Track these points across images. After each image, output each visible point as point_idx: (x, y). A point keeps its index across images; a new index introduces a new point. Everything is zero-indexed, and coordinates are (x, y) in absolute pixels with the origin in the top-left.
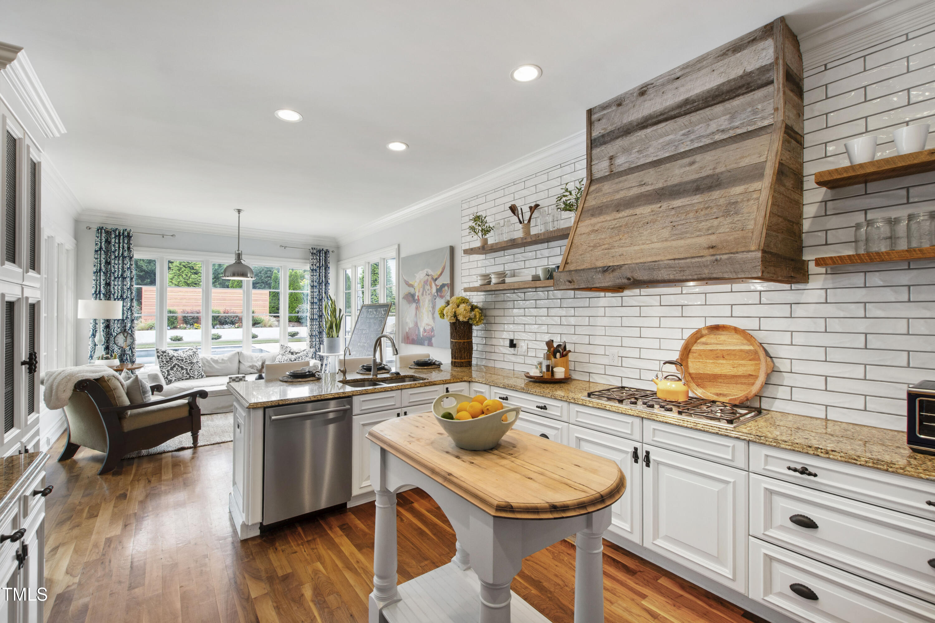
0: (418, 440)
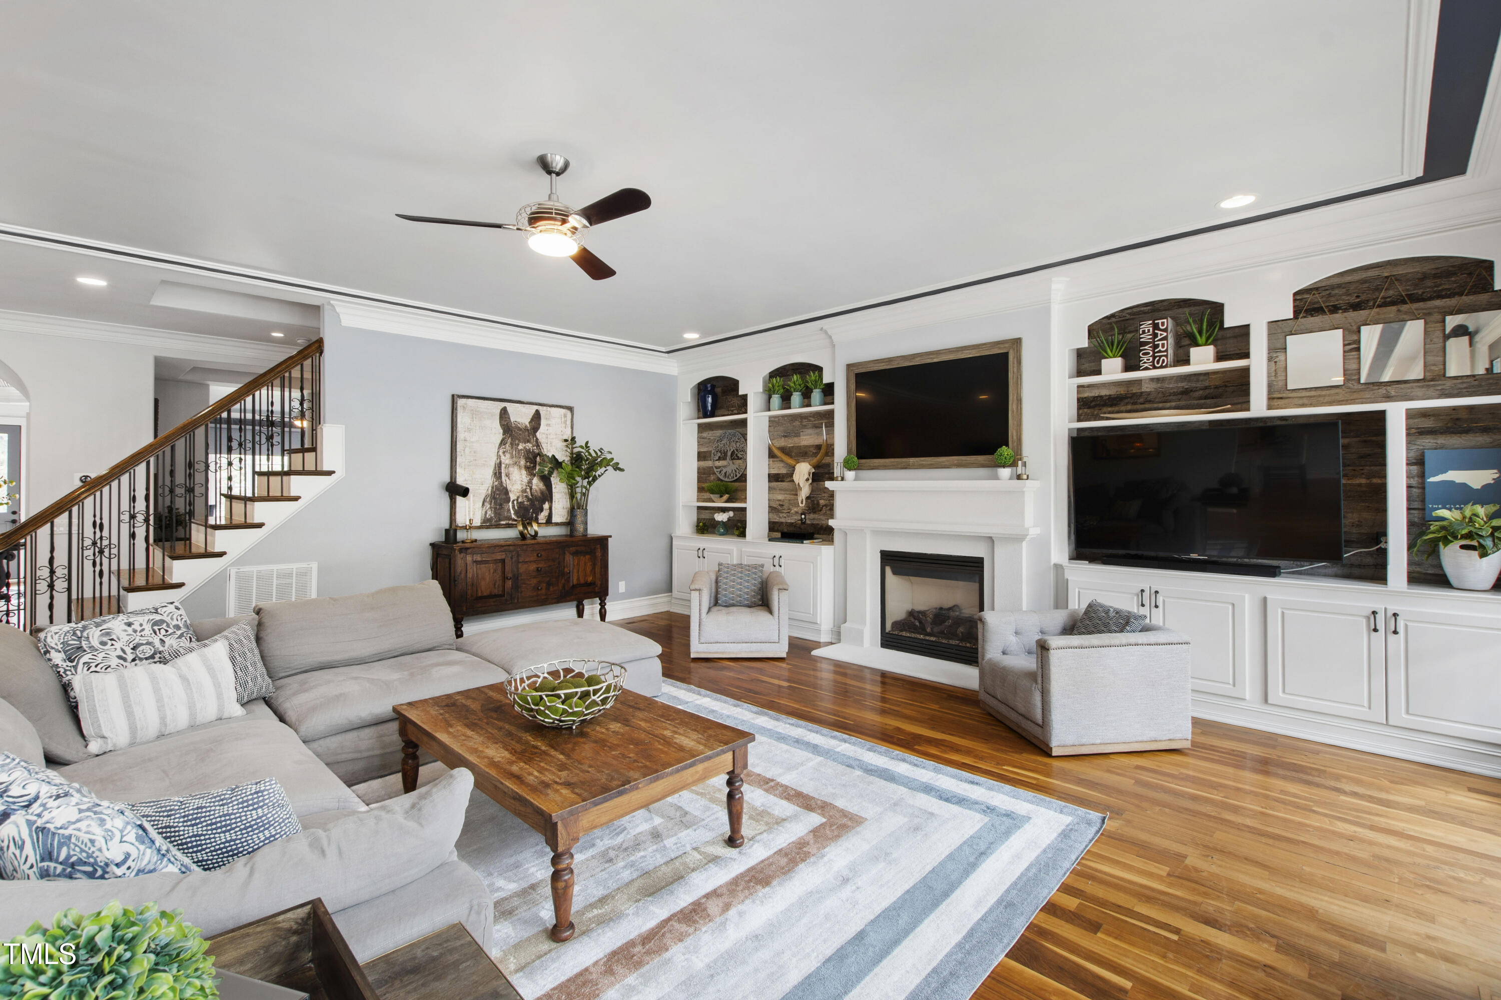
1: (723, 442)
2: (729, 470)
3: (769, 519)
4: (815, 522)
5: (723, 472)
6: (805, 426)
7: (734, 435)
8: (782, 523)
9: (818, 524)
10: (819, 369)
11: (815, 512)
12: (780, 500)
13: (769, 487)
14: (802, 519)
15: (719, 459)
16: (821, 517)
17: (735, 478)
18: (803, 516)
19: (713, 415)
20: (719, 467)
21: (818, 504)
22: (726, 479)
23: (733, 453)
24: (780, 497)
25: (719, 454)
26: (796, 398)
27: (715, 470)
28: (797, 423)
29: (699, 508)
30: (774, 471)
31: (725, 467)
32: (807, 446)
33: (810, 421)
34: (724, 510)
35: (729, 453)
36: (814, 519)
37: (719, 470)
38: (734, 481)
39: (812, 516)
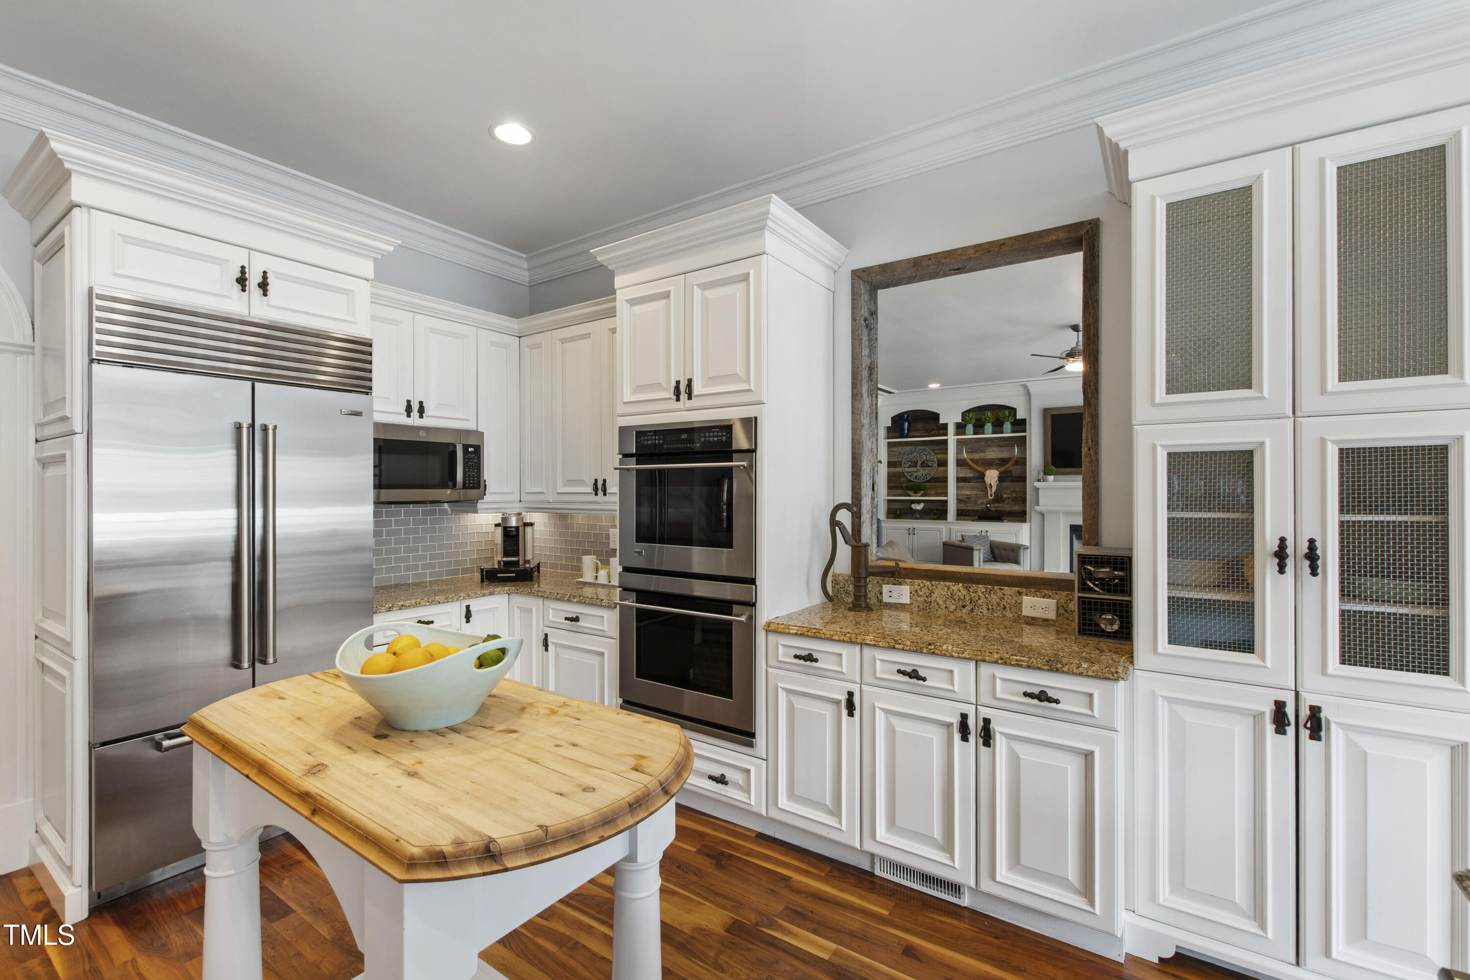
0: (553, 712)
1: (913, 455)
2: (919, 474)
3: (957, 507)
4: (999, 509)
5: (914, 476)
6: (990, 445)
7: (925, 450)
8: (969, 510)
9: (1001, 510)
10: (1014, 410)
11: (998, 503)
12: (967, 495)
13: (957, 486)
14: (987, 507)
15: (910, 466)
16: (1005, 506)
17: (926, 480)
18: (988, 505)
19: (907, 437)
20: (910, 472)
21: (1002, 497)
22: (917, 481)
23: (923, 463)
24: (968, 493)
25: (910, 463)
26: (989, 427)
27: (906, 474)
28: (983, 443)
29: (889, 501)
30: (961, 475)
31: (915, 472)
32: (992, 459)
33: (994, 442)
34: (919, 502)
35: (919, 463)
36: (998, 507)
37: (910, 474)
38: (926, 482)
39: (996, 505)
